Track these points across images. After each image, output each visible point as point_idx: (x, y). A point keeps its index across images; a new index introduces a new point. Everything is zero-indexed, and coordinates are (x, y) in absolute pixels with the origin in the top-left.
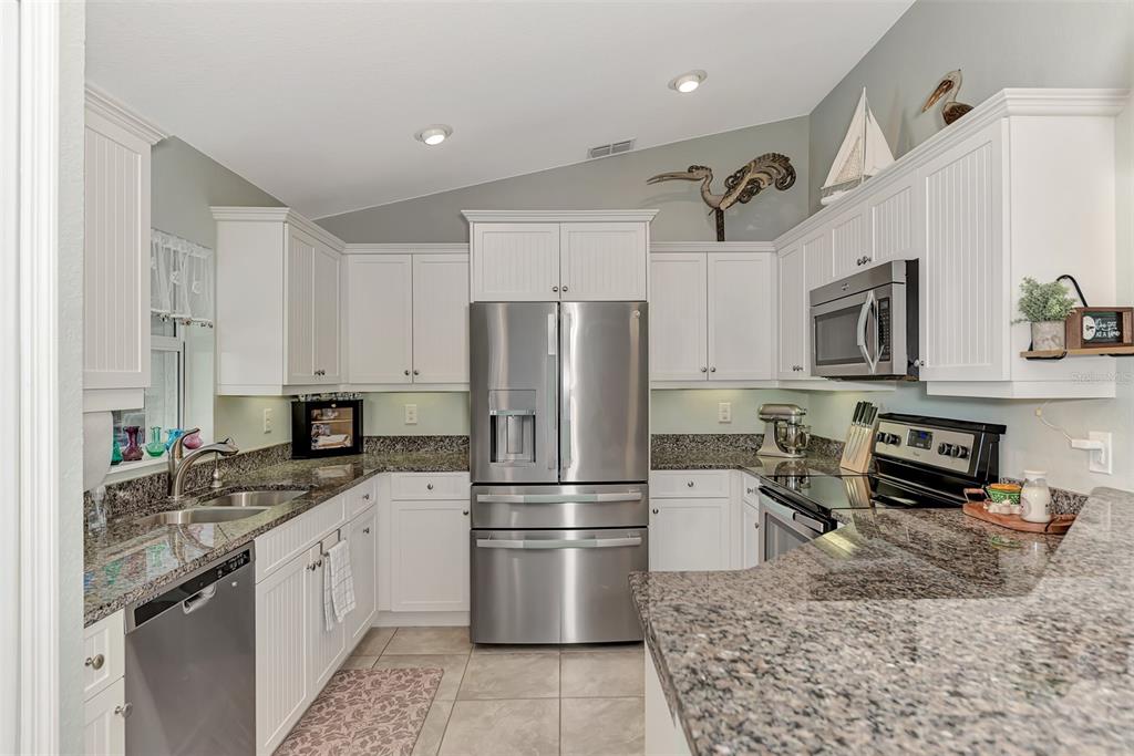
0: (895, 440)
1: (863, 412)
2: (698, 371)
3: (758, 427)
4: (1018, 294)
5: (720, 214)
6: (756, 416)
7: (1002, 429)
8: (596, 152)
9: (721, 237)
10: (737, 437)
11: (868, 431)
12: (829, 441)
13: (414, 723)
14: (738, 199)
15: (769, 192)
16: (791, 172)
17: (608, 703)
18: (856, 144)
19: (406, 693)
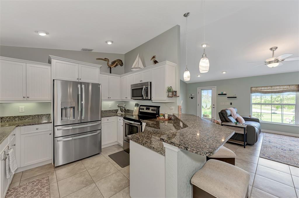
0: (143, 109)
1: (137, 105)
2: (107, 98)
3: (118, 108)
4: (167, 89)
5: (111, 68)
6: (117, 106)
7: (160, 107)
8: (84, 50)
9: (111, 73)
10: (113, 110)
11: (138, 108)
12: (129, 110)
13: (47, 192)
14: (114, 67)
15: (119, 66)
16: (122, 63)
17: (99, 167)
18: (137, 62)
19: (39, 186)
